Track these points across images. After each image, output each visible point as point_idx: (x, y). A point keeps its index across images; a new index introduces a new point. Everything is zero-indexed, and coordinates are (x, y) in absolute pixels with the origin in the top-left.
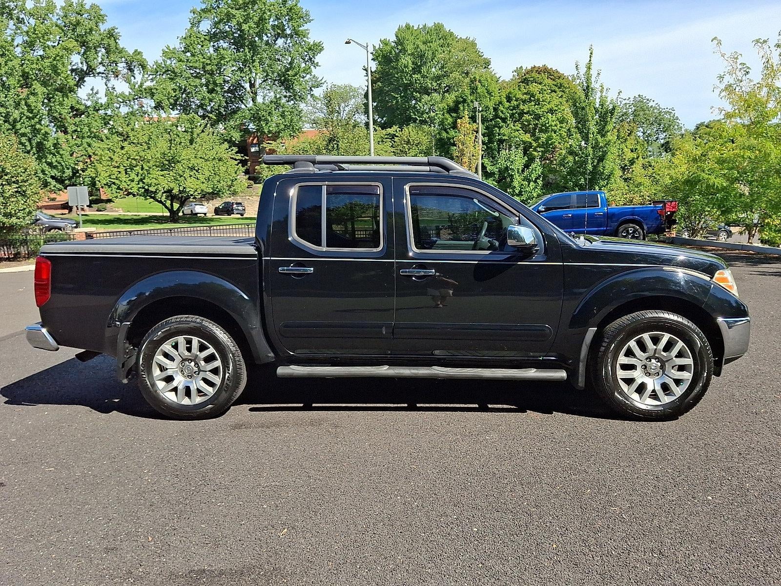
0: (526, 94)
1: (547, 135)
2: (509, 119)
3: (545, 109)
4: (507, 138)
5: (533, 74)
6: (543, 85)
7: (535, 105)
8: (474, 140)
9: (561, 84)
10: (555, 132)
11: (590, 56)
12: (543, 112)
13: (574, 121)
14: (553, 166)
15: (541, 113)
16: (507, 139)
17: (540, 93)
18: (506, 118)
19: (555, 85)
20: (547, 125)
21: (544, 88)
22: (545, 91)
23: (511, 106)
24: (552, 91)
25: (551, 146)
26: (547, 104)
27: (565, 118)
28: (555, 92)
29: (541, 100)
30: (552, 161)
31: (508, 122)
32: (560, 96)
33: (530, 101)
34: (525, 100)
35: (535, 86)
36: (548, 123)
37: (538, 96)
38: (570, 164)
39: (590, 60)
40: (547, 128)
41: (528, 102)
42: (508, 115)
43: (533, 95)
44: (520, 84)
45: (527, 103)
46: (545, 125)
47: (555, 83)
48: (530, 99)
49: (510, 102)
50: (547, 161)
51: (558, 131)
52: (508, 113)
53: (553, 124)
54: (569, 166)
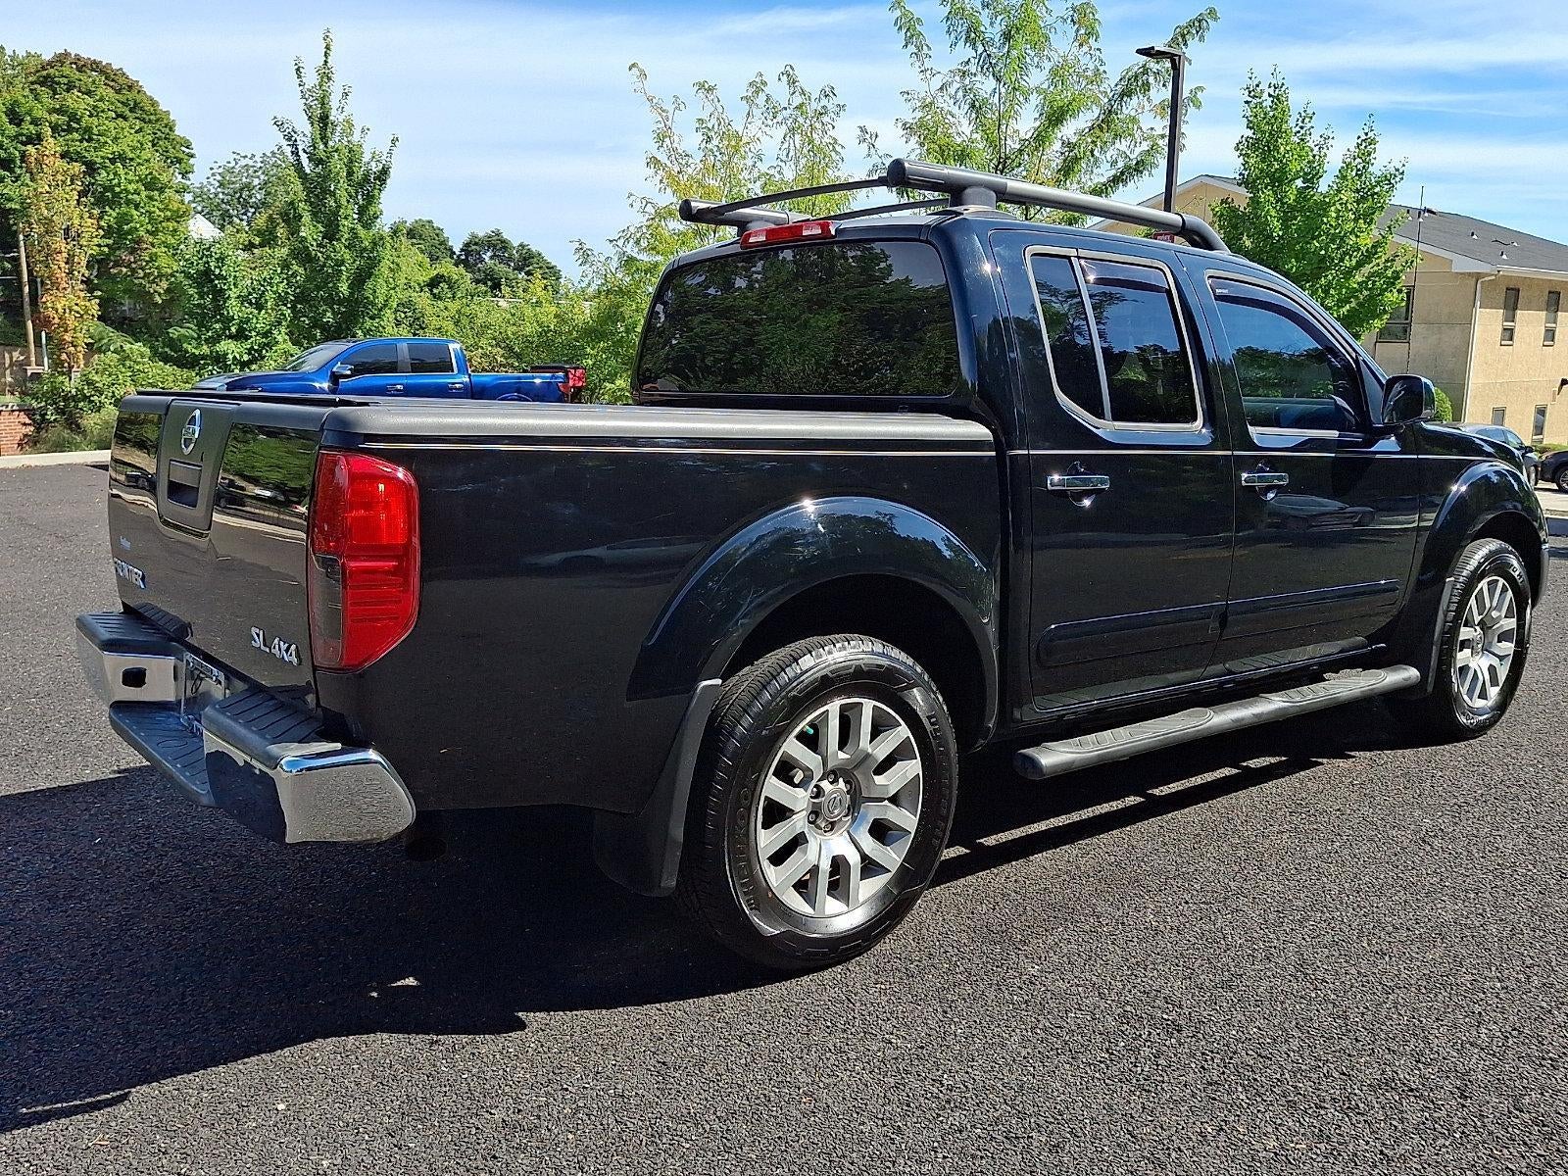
0: (55, 111)
1: (117, 210)
2: (18, 162)
3: (107, 152)
4: (18, 207)
5: (66, 71)
6: (98, 98)
7: (81, 141)
8: (78, 201)
9: (136, 104)
10: (137, 206)
11: (326, 52)
12: (102, 157)
13: (301, 187)
14: (136, 281)
15: (99, 160)
16: (15, 210)
17: (91, 116)
18: (13, 161)
19: (122, 103)
20: (117, 189)
21: (100, 104)
22: (103, 111)
23: (22, 135)
24: (118, 116)
25: (130, 237)
26: (110, 142)
27: (155, 178)
28: (125, 119)
29: (95, 131)
30: (134, 271)
31: (18, 171)
32: (137, 128)
33: (70, 130)
34: (57, 124)
35: (78, 97)
36: (119, 185)
37: (86, 121)
38: (298, 278)
39: (326, 62)
40: (116, 195)
41: (63, 130)
42: (17, 153)
43: (74, 117)
44: (35, 86)
45: (63, 134)
46: (111, 188)
47: (124, 99)
48: (69, 125)
49: (18, 125)
50: (124, 270)
51: (142, 205)
52: (15, 148)
53: (131, 187)
54: (297, 282)
